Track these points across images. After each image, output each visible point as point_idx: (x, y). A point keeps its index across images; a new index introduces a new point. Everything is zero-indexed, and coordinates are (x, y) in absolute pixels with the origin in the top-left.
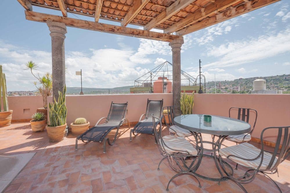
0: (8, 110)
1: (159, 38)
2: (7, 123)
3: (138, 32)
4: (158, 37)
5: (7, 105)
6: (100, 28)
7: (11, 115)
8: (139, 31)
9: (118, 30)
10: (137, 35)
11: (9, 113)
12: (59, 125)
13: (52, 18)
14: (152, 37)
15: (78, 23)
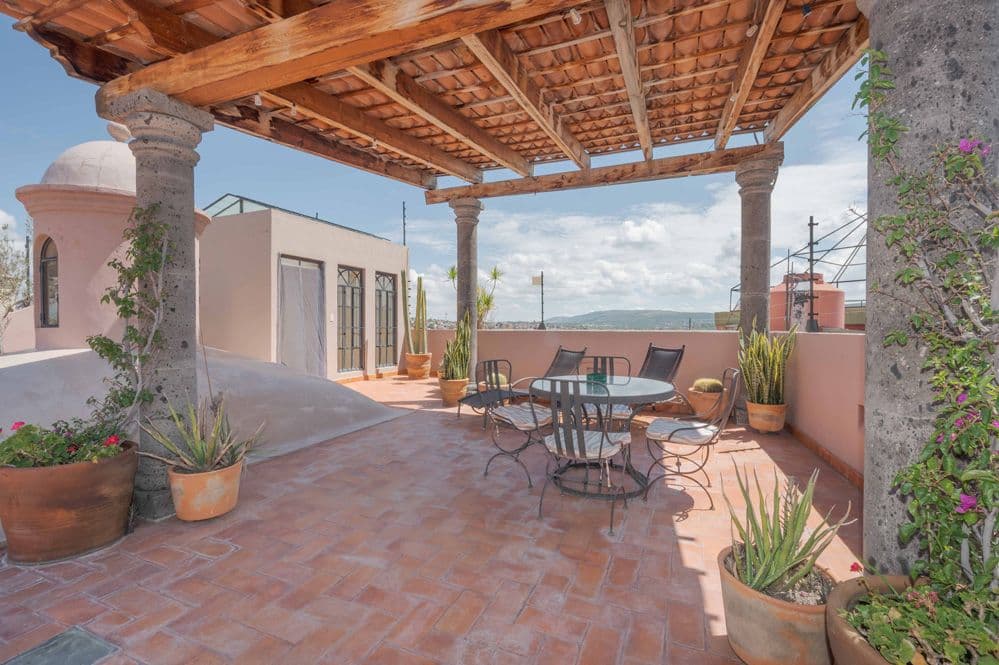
0: (426, 353)
1: (685, 171)
2: (424, 374)
3: (619, 173)
4: (682, 169)
5: (426, 345)
6: (533, 187)
7: (429, 361)
8: (621, 169)
9: (569, 181)
10: (618, 179)
11: (426, 358)
12: (453, 378)
13: (457, 193)
14: (661, 173)
15: (494, 190)
